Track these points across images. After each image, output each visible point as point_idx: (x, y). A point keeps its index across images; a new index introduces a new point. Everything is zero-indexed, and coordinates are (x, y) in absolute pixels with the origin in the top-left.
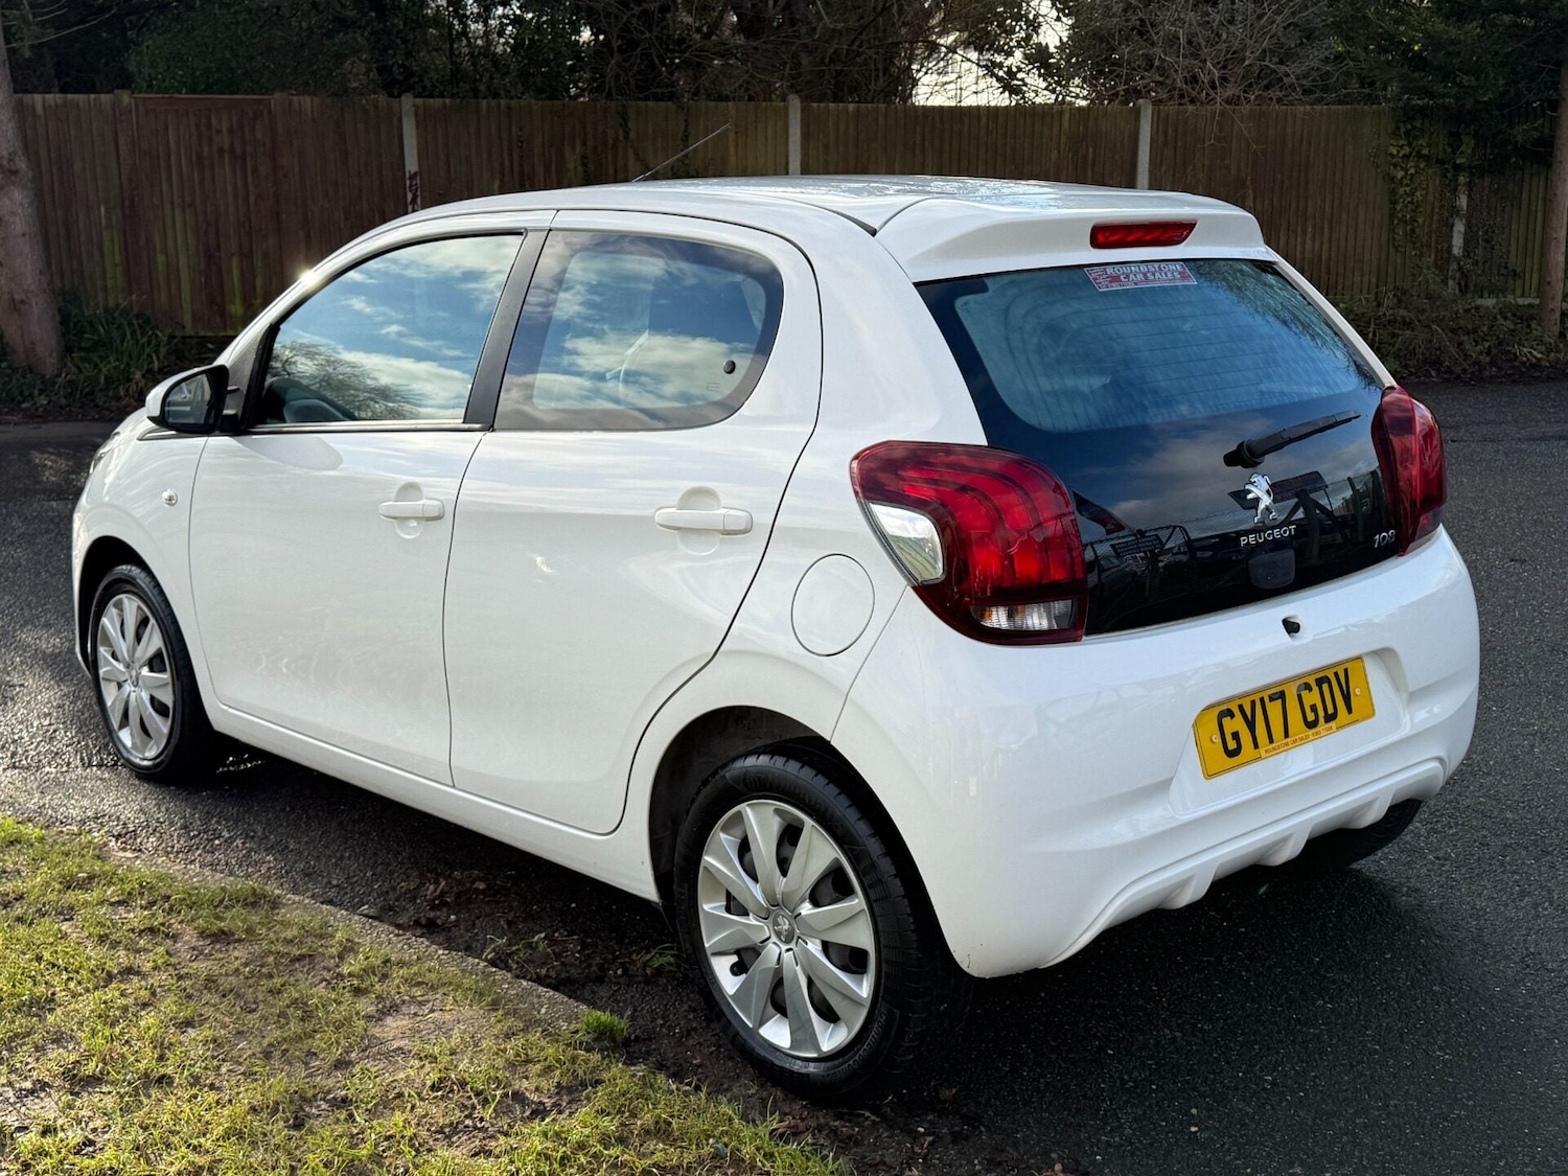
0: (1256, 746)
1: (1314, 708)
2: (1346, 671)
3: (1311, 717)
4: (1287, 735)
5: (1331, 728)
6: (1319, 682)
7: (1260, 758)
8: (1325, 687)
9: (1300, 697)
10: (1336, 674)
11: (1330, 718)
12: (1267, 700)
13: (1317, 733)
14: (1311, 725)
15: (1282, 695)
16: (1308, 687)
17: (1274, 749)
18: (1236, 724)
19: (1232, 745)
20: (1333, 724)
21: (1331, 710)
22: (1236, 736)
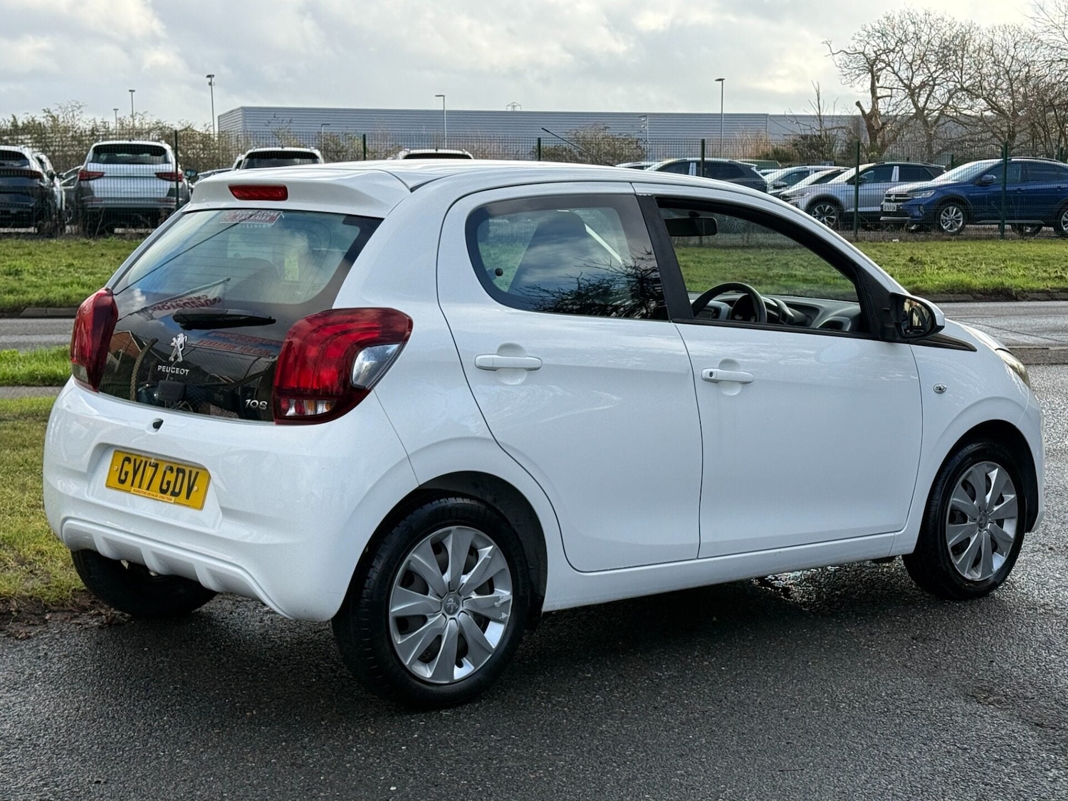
0: (132, 485)
1: (169, 483)
2: (197, 473)
3: (165, 487)
4: (148, 489)
5: (171, 500)
6: (179, 470)
7: (129, 492)
8: (181, 475)
9: (165, 472)
10: (191, 472)
11: (174, 494)
12: (148, 464)
13: (163, 497)
14: (163, 492)
15: (156, 466)
16: (171, 469)
17: (138, 491)
18: (129, 468)
19: (123, 477)
20: (173, 498)
21: (177, 490)
22: (126, 473)
